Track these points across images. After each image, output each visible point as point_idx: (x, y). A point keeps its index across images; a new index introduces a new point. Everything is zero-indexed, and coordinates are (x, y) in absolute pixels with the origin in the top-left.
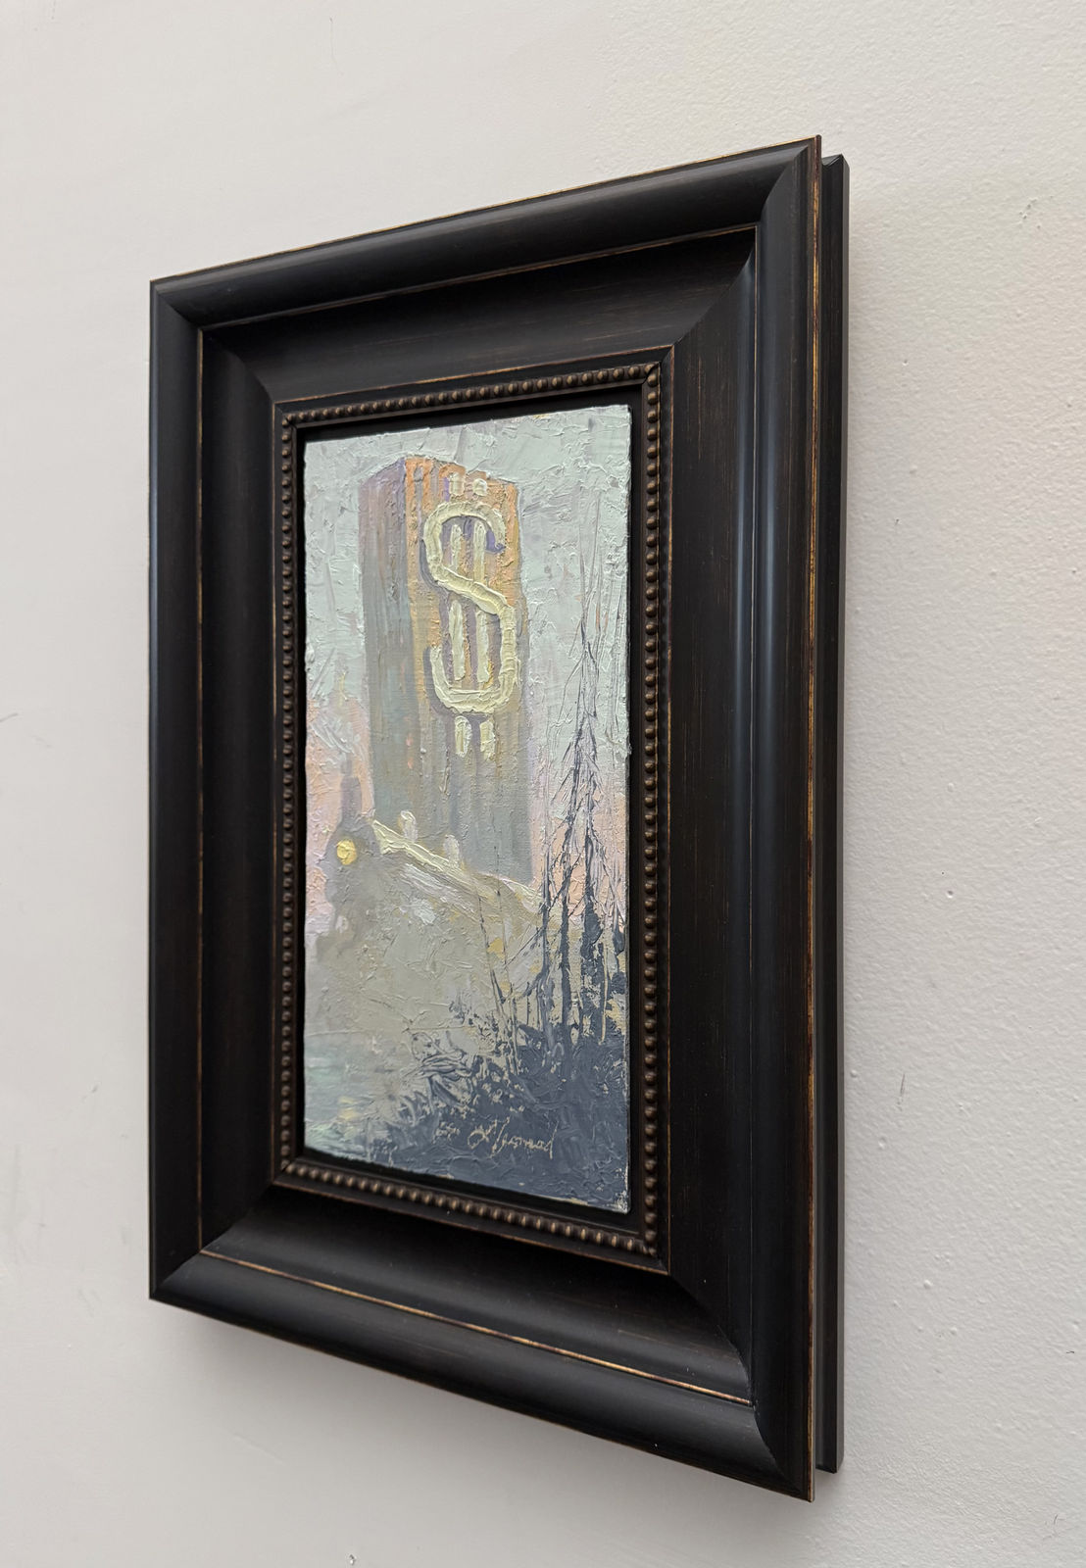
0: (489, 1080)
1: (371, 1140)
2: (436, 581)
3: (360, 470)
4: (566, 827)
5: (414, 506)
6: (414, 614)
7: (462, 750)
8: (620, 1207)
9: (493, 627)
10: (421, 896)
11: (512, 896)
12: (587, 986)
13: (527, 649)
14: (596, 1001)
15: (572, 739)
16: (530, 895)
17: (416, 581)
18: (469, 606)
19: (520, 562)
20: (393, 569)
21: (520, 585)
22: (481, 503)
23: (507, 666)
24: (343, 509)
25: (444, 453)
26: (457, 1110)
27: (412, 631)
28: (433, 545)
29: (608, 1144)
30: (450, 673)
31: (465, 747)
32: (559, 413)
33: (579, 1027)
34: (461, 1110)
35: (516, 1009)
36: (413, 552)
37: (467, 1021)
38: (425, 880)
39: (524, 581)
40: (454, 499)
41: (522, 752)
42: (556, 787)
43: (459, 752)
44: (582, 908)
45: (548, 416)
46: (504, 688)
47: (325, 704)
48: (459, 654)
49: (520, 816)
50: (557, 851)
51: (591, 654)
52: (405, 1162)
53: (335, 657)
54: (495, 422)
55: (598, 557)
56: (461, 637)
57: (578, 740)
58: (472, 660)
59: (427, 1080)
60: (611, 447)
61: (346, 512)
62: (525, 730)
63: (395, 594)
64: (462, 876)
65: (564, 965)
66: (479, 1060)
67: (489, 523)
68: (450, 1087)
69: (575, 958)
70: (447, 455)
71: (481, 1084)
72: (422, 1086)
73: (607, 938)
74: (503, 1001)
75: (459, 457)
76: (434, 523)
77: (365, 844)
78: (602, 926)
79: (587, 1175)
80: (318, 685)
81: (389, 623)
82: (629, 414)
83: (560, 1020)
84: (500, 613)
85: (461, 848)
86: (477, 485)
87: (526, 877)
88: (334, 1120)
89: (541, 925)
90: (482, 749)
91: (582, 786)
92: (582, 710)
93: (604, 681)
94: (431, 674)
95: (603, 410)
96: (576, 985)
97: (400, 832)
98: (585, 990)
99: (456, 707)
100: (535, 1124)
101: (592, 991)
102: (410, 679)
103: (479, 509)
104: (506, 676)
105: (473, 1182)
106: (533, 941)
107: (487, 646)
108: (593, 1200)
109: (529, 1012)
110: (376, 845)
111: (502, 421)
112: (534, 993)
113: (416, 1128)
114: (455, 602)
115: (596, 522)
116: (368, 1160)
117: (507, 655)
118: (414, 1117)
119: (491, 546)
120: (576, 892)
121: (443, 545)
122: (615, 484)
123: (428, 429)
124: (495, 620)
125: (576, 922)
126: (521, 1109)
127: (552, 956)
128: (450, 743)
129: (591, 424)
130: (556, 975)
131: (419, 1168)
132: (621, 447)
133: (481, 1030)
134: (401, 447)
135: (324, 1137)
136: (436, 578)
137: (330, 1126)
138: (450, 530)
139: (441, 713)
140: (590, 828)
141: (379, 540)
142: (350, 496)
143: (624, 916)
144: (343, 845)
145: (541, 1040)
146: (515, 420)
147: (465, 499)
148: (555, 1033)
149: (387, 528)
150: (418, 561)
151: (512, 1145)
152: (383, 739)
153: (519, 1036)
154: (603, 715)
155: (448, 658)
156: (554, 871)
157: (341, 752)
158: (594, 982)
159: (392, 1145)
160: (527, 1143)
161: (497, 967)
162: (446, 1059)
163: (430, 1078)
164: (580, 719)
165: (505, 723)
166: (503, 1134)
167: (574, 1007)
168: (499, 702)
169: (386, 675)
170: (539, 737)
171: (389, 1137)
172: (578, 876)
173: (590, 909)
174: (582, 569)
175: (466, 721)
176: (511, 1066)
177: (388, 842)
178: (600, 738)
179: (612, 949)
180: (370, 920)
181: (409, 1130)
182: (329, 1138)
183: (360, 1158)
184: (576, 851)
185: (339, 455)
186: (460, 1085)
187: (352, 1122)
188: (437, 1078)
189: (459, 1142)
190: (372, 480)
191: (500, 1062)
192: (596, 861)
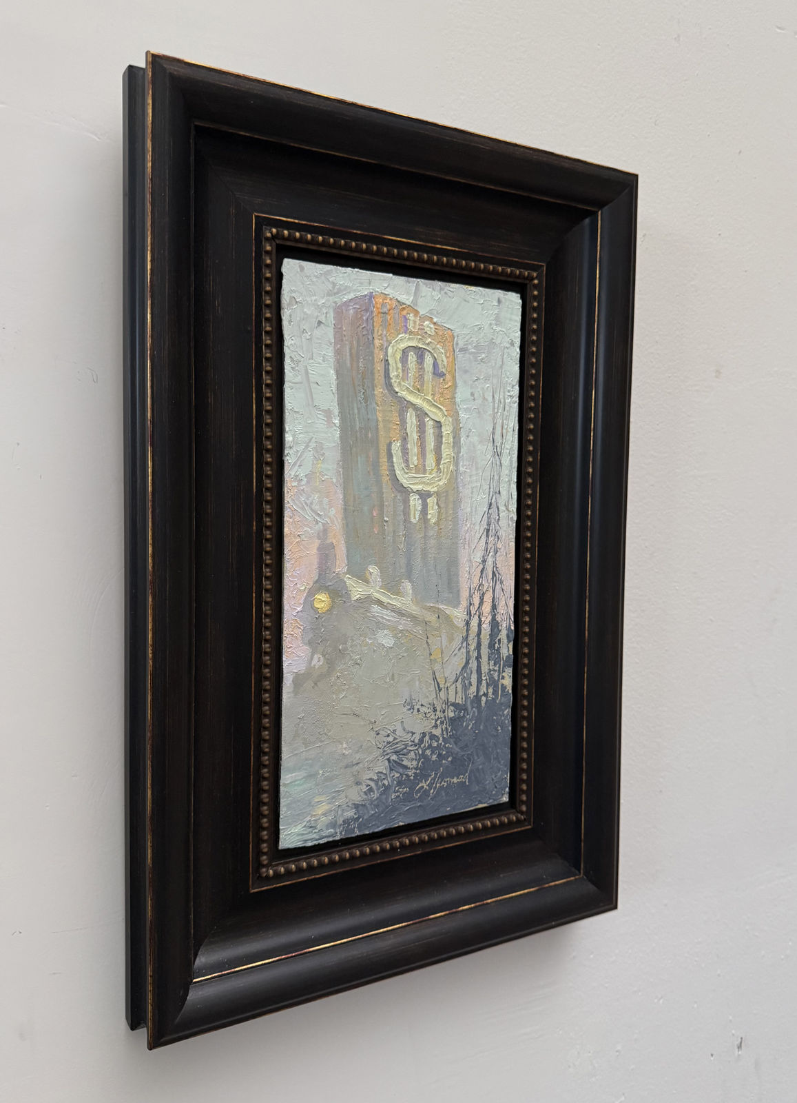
0: (430, 746)
1: (340, 821)
2: (397, 393)
3: (335, 294)
4: (481, 566)
5: (380, 332)
6: (380, 416)
7: (415, 518)
8: (504, 799)
9: (436, 431)
10: (384, 627)
11: (448, 618)
12: (491, 668)
13: (459, 448)
14: (496, 675)
15: (486, 509)
16: (458, 615)
17: (381, 390)
18: (421, 414)
19: (455, 386)
20: (363, 379)
21: (455, 403)
22: (429, 340)
23: (447, 459)
24: (320, 323)
25: (404, 296)
26: (407, 775)
27: (378, 429)
28: (394, 365)
29: (500, 762)
30: (407, 461)
31: (417, 517)
32: (481, 289)
33: (485, 695)
34: (410, 774)
35: (448, 693)
36: (379, 367)
37: (416, 710)
38: (388, 615)
39: (458, 400)
40: (411, 333)
41: (455, 519)
42: (476, 541)
43: (412, 520)
44: (490, 618)
45: (473, 288)
46: (443, 474)
47: (303, 483)
48: (414, 449)
49: (452, 564)
50: (475, 584)
51: (497, 454)
52: (369, 827)
53: (313, 445)
54: (440, 283)
55: (502, 390)
56: (415, 436)
57: (489, 509)
58: (423, 453)
59: (386, 761)
60: (511, 320)
61: (322, 325)
62: (457, 504)
63: (366, 400)
64: (414, 609)
65: (478, 658)
66: (424, 734)
67: (435, 355)
68: (403, 761)
69: (485, 651)
70: (407, 299)
71: (424, 751)
72: (383, 766)
73: (503, 635)
74: (440, 690)
75: (415, 302)
76: (395, 348)
77: (338, 593)
78: (500, 628)
79: (488, 787)
80: (297, 467)
81: (359, 420)
82: (520, 301)
83: (475, 694)
84: (442, 420)
85: (414, 589)
86: (428, 326)
87: (456, 604)
88: (308, 819)
89: (464, 634)
90: (429, 517)
91: (491, 539)
92: (492, 490)
93: (505, 471)
94: (392, 462)
95: (507, 294)
96: (485, 669)
97: (367, 581)
98: (490, 670)
99: (411, 486)
100: (458, 765)
101: (494, 670)
102: (376, 465)
103: (428, 344)
104: (446, 466)
105: (417, 821)
106: (460, 645)
107: (433, 444)
108: (491, 801)
109: (456, 693)
110: (348, 594)
111: (444, 283)
112: (460, 680)
113: (377, 799)
114: (410, 410)
115: (501, 367)
116: (338, 838)
117: (446, 451)
118: (376, 792)
119: (437, 374)
120: (487, 608)
121: (402, 367)
122: (512, 344)
123: (391, 275)
124: (438, 425)
125: (486, 627)
126: (450, 759)
127: (471, 653)
128: (406, 513)
129: (499, 301)
130: (473, 665)
131: (378, 827)
132: (516, 321)
133: (425, 714)
134: (370, 284)
135: (298, 835)
136: (397, 390)
137: (304, 824)
138: (408, 356)
139: (399, 492)
140: (495, 565)
141: (351, 354)
142: (326, 313)
143: (513, 619)
144: (319, 597)
145: (463, 710)
146: (453, 285)
147: (419, 335)
148: (472, 702)
149: (358, 345)
150: (383, 376)
151: (443, 785)
152: (354, 512)
153: (450, 711)
154: (504, 493)
155: (405, 451)
156: (474, 596)
157: (317, 522)
158: (495, 664)
159: (358, 818)
160: (452, 780)
161: (437, 667)
162: (401, 741)
163: (388, 760)
164: (491, 496)
165: (444, 498)
166: (438, 779)
167: (484, 682)
168: (441, 483)
169: (357, 461)
170: (466, 507)
171: (355, 814)
172: (488, 598)
173: (494, 618)
174: (493, 397)
175: (418, 497)
176: (444, 733)
177: (357, 591)
178: (502, 508)
179: (506, 641)
180: (342, 654)
181: (372, 802)
182: (303, 834)
183: (331, 839)
184: (487, 584)
185: (316, 277)
186: (409, 757)
187: (325, 814)
188: (394, 757)
189: (408, 798)
190: (347, 304)
191: (437, 732)
192: (498, 587)
